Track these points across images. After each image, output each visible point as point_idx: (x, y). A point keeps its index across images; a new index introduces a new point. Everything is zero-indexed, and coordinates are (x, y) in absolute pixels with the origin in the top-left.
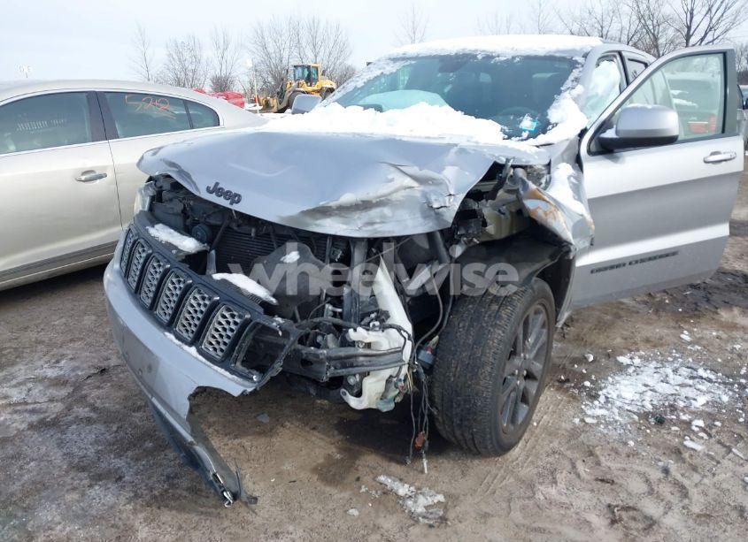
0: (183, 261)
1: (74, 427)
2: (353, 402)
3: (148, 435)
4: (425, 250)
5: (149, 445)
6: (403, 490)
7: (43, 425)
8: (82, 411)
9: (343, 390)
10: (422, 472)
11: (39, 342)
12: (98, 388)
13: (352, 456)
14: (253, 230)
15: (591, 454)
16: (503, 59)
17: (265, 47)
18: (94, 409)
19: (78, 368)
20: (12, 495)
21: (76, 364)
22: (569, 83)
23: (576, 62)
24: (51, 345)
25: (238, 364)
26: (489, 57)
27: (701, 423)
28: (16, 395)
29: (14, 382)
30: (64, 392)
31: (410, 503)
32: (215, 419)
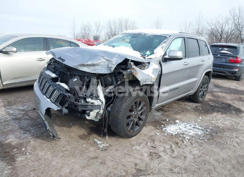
0: (51, 79)
1: (23, 120)
2: (87, 117)
3: (40, 124)
4: (110, 81)
5: (40, 126)
6: (99, 142)
7: (16, 119)
8: (26, 117)
9: (85, 114)
10: (106, 139)
11: (20, 101)
12: (32, 113)
13: (89, 134)
14: (69, 73)
15: (153, 141)
16: (148, 35)
17: (111, 27)
18: (29, 117)
19: (29, 108)
20: (4, 132)
21: (28, 107)
22: (162, 43)
23: (167, 38)
24: (23, 102)
25: (58, 104)
26: (145, 35)
27: (188, 138)
28: (11, 112)
29: (12, 109)
30: (23, 113)
31: (99, 145)
32: (59, 122)
